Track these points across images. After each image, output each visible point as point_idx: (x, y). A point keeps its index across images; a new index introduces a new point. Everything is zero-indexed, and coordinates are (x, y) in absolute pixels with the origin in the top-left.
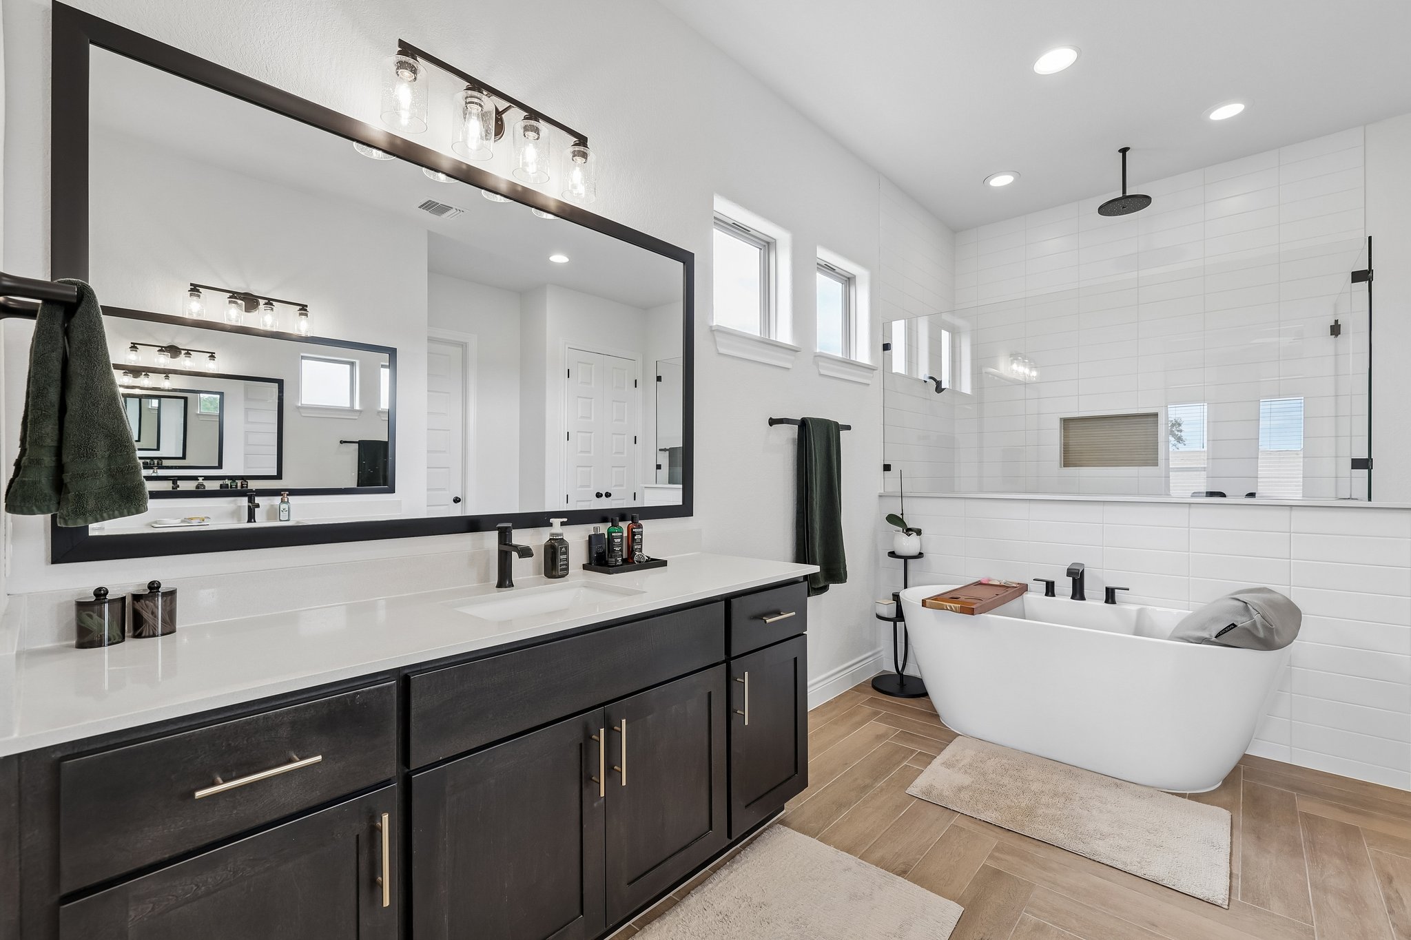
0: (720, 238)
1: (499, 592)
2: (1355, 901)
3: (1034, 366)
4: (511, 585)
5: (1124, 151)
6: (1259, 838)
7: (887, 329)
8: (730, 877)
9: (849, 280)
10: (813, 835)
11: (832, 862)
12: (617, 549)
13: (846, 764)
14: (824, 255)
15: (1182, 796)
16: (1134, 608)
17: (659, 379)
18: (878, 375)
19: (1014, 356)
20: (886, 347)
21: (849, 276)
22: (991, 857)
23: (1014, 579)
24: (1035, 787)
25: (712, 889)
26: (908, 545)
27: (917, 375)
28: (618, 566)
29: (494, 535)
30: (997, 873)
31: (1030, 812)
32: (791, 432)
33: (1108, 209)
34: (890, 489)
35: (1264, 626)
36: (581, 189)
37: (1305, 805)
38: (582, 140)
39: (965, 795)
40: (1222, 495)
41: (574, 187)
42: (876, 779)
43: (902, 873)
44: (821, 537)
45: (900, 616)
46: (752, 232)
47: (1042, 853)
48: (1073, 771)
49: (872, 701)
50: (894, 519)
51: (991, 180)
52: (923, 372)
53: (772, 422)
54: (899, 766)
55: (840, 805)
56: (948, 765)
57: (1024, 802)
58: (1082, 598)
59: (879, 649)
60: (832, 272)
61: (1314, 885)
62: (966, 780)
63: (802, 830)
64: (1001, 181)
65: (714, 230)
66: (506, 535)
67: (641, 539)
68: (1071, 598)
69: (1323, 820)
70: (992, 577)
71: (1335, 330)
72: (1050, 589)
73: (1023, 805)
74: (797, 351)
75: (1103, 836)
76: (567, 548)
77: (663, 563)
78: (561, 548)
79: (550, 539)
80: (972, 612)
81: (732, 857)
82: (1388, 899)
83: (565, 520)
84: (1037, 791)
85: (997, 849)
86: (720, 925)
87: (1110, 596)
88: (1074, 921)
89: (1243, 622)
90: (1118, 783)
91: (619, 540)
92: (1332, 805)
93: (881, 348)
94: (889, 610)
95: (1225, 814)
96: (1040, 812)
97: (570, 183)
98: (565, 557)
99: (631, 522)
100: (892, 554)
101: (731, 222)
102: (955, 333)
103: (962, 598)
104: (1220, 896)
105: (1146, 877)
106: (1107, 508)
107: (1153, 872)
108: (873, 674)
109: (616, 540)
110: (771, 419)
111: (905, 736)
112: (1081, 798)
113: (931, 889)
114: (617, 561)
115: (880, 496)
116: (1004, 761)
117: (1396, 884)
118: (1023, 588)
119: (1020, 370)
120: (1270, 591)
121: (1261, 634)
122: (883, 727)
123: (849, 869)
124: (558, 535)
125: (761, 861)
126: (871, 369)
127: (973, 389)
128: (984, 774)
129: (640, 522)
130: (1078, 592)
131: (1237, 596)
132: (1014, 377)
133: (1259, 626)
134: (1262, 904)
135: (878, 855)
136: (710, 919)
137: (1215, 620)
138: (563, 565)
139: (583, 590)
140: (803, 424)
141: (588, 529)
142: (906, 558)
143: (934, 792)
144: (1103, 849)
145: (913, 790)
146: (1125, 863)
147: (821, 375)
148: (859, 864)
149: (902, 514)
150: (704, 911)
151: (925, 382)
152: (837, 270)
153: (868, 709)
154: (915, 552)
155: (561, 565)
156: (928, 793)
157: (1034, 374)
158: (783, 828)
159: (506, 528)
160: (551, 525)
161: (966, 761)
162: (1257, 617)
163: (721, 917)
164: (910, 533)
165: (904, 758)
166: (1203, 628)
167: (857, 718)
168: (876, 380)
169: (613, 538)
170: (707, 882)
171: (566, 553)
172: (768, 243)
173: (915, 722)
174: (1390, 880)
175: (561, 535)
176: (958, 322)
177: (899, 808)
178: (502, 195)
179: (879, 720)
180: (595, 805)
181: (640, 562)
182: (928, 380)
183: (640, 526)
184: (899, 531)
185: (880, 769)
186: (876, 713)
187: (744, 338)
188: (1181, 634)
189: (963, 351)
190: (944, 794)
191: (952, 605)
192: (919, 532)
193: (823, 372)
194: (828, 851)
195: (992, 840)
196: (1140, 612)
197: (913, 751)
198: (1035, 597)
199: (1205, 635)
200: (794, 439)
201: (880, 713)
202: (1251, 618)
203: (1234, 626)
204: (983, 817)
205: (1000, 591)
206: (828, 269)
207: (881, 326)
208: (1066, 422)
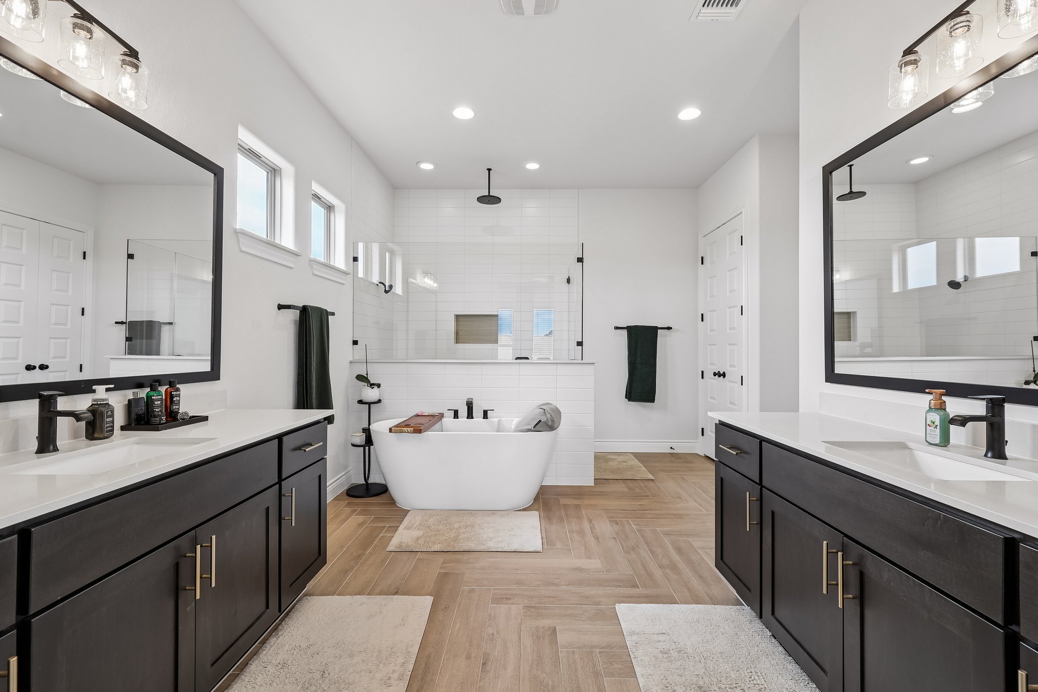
0: (242, 161)
1: (38, 458)
2: (581, 533)
3: (436, 281)
4: (56, 449)
5: (489, 170)
6: (549, 520)
7: (355, 248)
8: (278, 641)
9: (329, 208)
10: (333, 594)
11: (351, 604)
12: (157, 410)
13: (343, 546)
14: (317, 188)
15: (520, 510)
16: (496, 420)
17: (130, 256)
18: (350, 277)
19: (426, 273)
20: (355, 259)
21: (329, 204)
22: (441, 568)
23: (435, 411)
24: (456, 525)
25: (267, 653)
26: (371, 394)
27: (371, 279)
28: (163, 424)
29: (35, 403)
30: (446, 574)
31: (456, 539)
32: (294, 315)
33: (481, 199)
34: (357, 357)
35: (551, 420)
36: (131, 94)
37: (563, 501)
38: (132, 53)
39: (421, 541)
40: (527, 358)
41: (125, 91)
42: (365, 549)
43: (396, 593)
44: (316, 393)
45: (369, 441)
46: (263, 159)
47: (465, 557)
48: (471, 512)
49: (349, 504)
50: (361, 378)
51: (422, 163)
52: (376, 279)
53: (280, 307)
54: (377, 538)
55: (346, 572)
56: (407, 528)
57: (452, 535)
58: (472, 418)
59: (349, 469)
60: (318, 200)
61: (569, 532)
62: (420, 533)
63: (323, 594)
64: (427, 166)
65: (238, 154)
66: (51, 403)
67: (179, 400)
68: (467, 418)
69: (569, 505)
70: (424, 411)
71: (568, 281)
72: (456, 415)
73: (452, 536)
74: (298, 255)
75: (491, 539)
76: (112, 411)
77: (205, 419)
78: (107, 412)
79: (93, 405)
80: (420, 431)
81: (276, 629)
82: (591, 528)
83: (112, 386)
84: (457, 527)
85: (443, 563)
86: (282, 670)
87: (485, 415)
88: (485, 581)
89: (543, 419)
90: (493, 512)
91: (159, 402)
92: (573, 498)
93: (352, 259)
94: (360, 438)
95: (537, 513)
96: (461, 537)
97: (120, 86)
98: (110, 419)
99: (168, 386)
100: (360, 402)
101: (247, 147)
102: (392, 253)
103: (412, 425)
104: (539, 548)
105: (511, 551)
106: (484, 366)
107: (513, 548)
108: (346, 487)
109: (156, 403)
110: (279, 305)
111: (377, 519)
112: (479, 525)
113: (414, 595)
114: (161, 420)
115: (350, 362)
116: (438, 517)
117: (592, 522)
118: (441, 416)
119: (429, 282)
120: (550, 404)
121: (550, 424)
122: (361, 518)
123: (363, 603)
124: (103, 400)
125: (300, 623)
126: (345, 273)
127: (403, 292)
128: (429, 527)
129: (178, 386)
130: (470, 415)
131: (541, 407)
132: (425, 286)
133: (549, 420)
134: (554, 545)
135: (378, 589)
136: (272, 671)
137: (533, 419)
138: (108, 427)
139: (135, 447)
140: (304, 310)
141: (129, 394)
142: (369, 404)
143: (404, 545)
144: (492, 545)
145: (391, 548)
146: (502, 548)
147: (314, 275)
148: (369, 598)
149: (367, 374)
150: (265, 668)
151: (378, 285)
152: (322, 199)
153: (348, 510)
154: (375, 399)
155: (107, 427)
156: (400, 546)
157: (435, 285)
158: (309, 598)
159: (51, 396)
160: (94, 391)
161: (417, 524)
162: (549, 416)
163: (280, 666)
164: (373, 387)
165: (380, 532)
166: (529, 424)
167: (343, 517)
168: (348, 281)
169: (153, 401)
170: (260, 651)
171: (112, 416)
172: (274, 170)
173: (381, 510)
174: (591, 521)
175: (106, 400)
176: (396, 248)
177: (384, 561)
178: (28, 70)
179: (358, 514)
180: (188, 609)
181: (184, 419)
182: (379, 284)
183: (178, 390)
184: (364, 386)
185: (365, 543)
186: (355, 511)
187: (253, 238)
188: (519, 429)
189: (397, 267)
190: (410, 544)
191: (408, 429)
192: (379, 386)
193: (316, 273)
194: (347, 599)
195: (440, 558)
196: (499, 421)
197: (384, 527)
198: (448, 420)
199: (529, 427)
200: (295, 321)
201: (357, 510)
202: (547, 416)
203: (540, 421)
204: (433, 549)
205: (431, 418)
206: (317, 197)
207: (351, 244)
208: (458, 317)
